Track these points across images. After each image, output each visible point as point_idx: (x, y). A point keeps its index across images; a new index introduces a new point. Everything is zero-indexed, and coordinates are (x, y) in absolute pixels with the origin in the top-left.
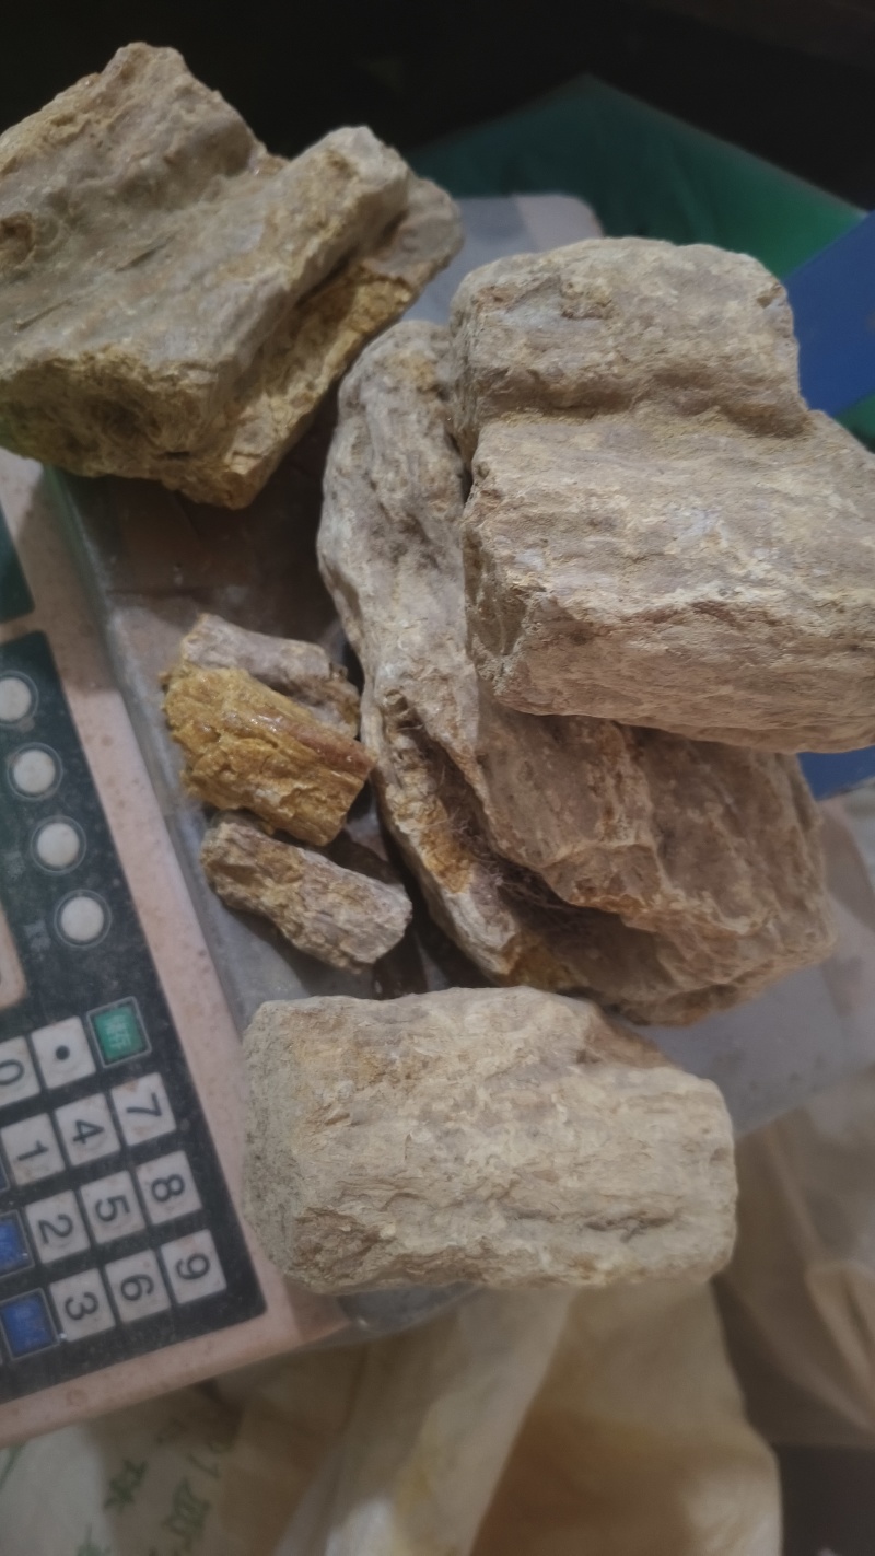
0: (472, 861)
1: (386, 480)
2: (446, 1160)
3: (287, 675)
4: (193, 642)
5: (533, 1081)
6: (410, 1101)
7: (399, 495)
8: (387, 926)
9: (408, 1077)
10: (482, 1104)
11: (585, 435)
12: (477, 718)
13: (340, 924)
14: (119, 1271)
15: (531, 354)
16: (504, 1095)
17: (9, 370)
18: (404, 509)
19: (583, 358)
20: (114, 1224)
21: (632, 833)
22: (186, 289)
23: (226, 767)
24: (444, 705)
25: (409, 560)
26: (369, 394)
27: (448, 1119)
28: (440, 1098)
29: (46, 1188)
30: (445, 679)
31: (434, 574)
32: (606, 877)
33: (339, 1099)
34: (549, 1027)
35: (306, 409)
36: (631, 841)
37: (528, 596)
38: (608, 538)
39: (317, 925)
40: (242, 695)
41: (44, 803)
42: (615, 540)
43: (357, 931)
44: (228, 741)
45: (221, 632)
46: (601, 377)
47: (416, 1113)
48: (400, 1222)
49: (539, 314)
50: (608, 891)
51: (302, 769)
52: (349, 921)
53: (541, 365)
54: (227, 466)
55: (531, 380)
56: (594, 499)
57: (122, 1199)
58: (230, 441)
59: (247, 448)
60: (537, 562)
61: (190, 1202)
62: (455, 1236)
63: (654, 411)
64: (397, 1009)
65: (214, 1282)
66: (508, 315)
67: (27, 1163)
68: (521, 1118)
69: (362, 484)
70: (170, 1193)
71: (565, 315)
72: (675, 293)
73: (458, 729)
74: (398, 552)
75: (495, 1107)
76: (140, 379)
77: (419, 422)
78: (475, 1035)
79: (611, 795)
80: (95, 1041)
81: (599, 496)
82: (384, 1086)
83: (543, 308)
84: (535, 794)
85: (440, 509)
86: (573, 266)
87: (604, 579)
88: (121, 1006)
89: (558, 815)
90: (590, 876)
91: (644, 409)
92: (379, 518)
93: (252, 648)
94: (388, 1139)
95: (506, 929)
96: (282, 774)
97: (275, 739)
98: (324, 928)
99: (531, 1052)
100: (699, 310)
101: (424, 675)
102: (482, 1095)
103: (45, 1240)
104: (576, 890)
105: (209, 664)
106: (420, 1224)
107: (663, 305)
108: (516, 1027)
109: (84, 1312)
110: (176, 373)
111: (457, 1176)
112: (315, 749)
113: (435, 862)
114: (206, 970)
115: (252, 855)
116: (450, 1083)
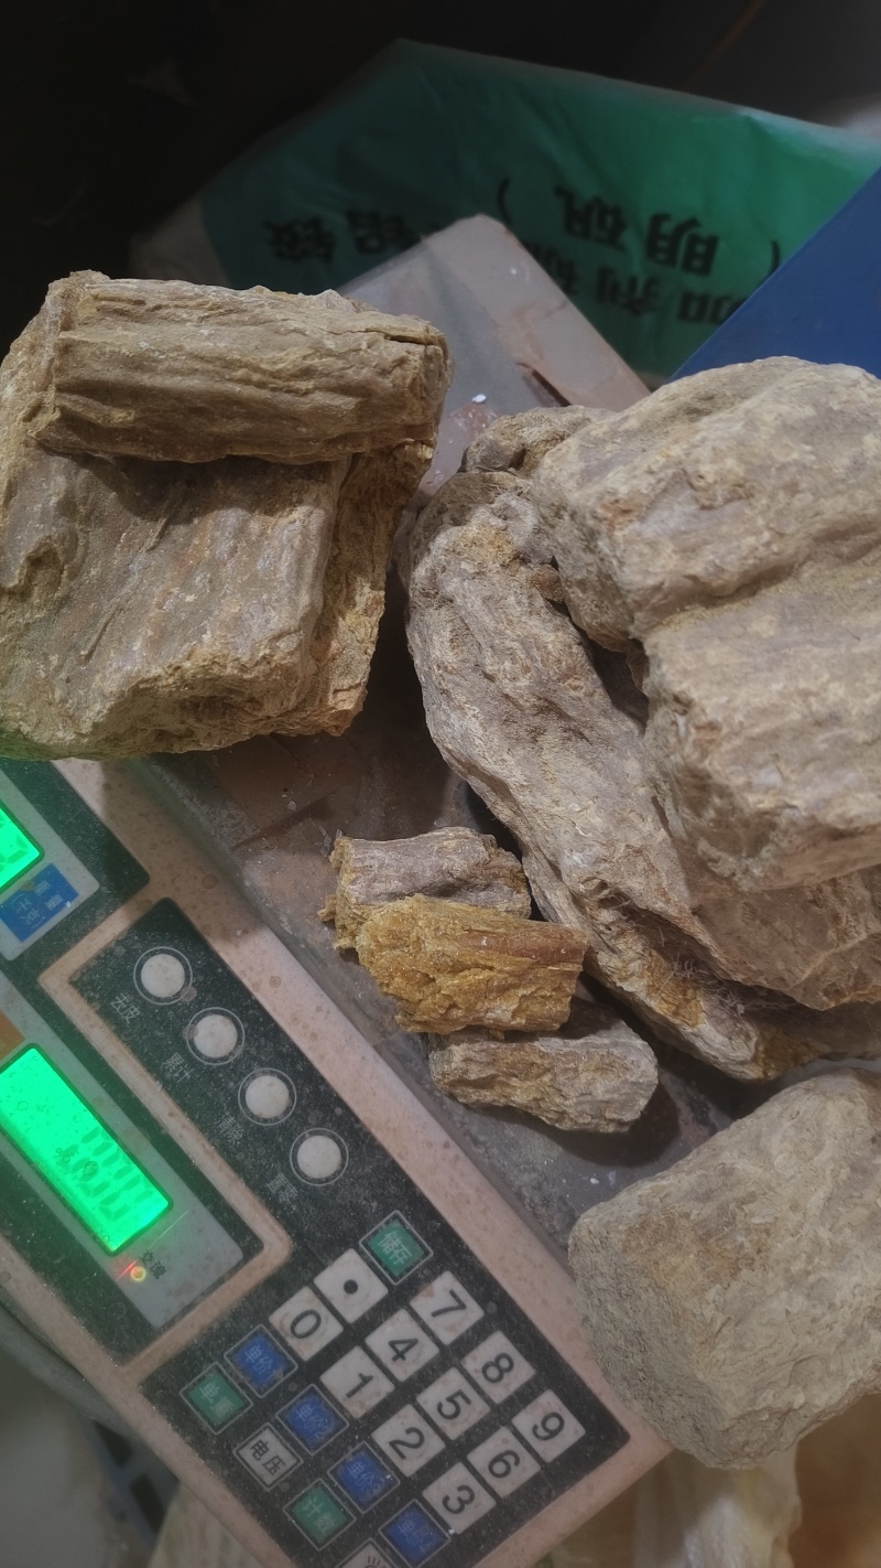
0: (695, 989)
1: (505, 670)
2: (824, 1314)
3: (452, 875)
4: (353, 882)
5: (856, 1194)
6: (771, 1275)
7: (524, 682)
8: (641, 1081)
9: (759, 1251)
10: (827, 1243)
11: (760, 619)
12: (682, 875)
13: (600, 1098)
14: (481, 1456)
15: (682, 558)
16: (841, 1223)
17: (100, 712)
18: (534, 695)
19: (739, 547)
20: (460, 1418)
21: (862, 928)
22: (233, 551)
23: (454, 1006)
24: (647, 877)
25: (551, 737)
26: (451, 586)
27: (808, 1273)
28: (795, 1258)
29: (384, 1411)
30: (639, 852)
31: (582, 744)
32: (849, 976)
33: (717, 1308)
34: (841, 1131)
35: (380, 612)
36: (864, 936)
37: (779, 815)
38: (838, 731)
39: (579, 1109)
40: (438, 929)
41: (238, 1062)
42: (844, 731)
43: (616, 1096)
44: (447, 983)
45: (372, 858)
46: (761, 559)
47: (782, 1284)
48: (805, 1387)
49: (675, 514)
50: (855, 988)
51: (520, 978)
52: (607, 1091)
53: (697, 567)
54: (333, 708)
55: (689, 583)
56: (812, 699)
57: (460, 1393)
58: (327, 683)
59: (346, 682)
60: (774, 778)
61: (523, 1372)
62: (851, 1373)
63: (819, 569)
64: (706, 1176)
65: (573, 1431)
66: (644, 526)
67: (357, 1397)
68: (863, 1237)
69: (476, 678)
70: (502, 1372)
71: (703, 508)
72: (808, 448)
73: (667, 894)
74: (536, 734)
75: (839, 1240)
76: (235, 672)
77: (519, 603)
78: (792, 1177)
79: (833, 902)
80: (378, 1265)
81: (816, 694)
82: (745, 1273)
83: (677, 508)
84: (765, 930)
85: (575, 688)
86: (695, 453)
87: (850, 777)
88: (387, 1223)
89: (793, 942)
90: (833, 980)
91: (807, 573)
92: (505, 707)
93: (410, 862)
94: (770, 1323)
95: (748, 1037)
96: (503, 990)
97: (489, 963)
98: (587, 1108)
99: (841, 1167)
100: (841, 462)
101: (617, 855)
102: (824, 1234)
103: (402, 1456)
104: (825, 998)
105: (377, 897)
106: (821, 1380)
107: (804, 468)
108: (818, 1148)
109: (463, 1503)
110: (267, 651)
111: (835, 1322)
112: (529, 956)
113: (665, 1006)
114: (457, 1158)
115: (492, 1063)
116: (794, 1239)
